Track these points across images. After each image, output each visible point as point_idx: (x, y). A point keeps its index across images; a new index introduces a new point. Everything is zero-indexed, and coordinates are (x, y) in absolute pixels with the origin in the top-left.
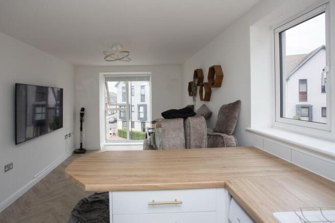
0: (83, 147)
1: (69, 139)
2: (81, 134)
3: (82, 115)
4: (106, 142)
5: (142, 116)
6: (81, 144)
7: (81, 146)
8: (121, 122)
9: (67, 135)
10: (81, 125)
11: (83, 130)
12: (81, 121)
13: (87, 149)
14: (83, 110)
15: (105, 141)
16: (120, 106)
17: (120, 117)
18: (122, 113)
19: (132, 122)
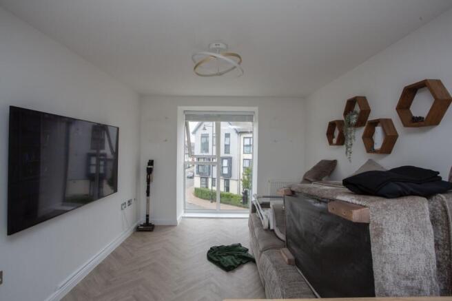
0: (151, 221)
1: (128, 209)
2: (148, 201)
3: (150, 171)
4: (185, 212)
5: (225, 171)
6: (147, 216)
7: (147, 220)
8: (200, 179)
9: (125, 203)
10: (148, 188)
11: (151, 194)
12: (149, 181)
13: (156, 224)
14: (151, 163)
15: (183, 211)
16: (198, 159)
17: (198, 173)
18: (200, 168)
19: (212, 178)
